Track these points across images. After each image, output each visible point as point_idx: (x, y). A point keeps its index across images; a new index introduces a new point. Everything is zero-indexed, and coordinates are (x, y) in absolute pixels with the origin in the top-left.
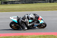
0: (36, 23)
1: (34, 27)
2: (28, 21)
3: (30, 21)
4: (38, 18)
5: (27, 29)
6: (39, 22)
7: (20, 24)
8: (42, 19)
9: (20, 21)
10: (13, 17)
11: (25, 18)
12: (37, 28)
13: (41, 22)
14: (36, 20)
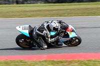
0: (63, 37)
1: (59, 43)
2: (49, 33)
3: (53, 33)
4: (66, 28)
5: (47, 48)
6: (67, 36)
7: (33, 39)
8: (73, 31)
9: (34, 33)
10: (21, 27)
11: (44, 28)
12: (64, 45)
13: (72, 35)
14: (62, 32)
